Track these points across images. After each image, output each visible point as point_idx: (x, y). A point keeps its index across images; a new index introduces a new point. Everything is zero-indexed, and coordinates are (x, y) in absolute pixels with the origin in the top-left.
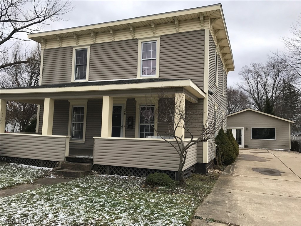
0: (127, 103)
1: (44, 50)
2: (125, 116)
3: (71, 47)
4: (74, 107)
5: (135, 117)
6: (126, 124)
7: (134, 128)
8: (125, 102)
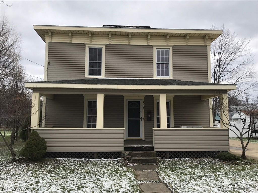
0: (145, 99)
1: (49, 43)
2: (144, 110)
3: (84, 44)
4: (89, 101)
5: (153, 111)
6: (145, 117)
7: (152, 119)
8: (143, 98)
